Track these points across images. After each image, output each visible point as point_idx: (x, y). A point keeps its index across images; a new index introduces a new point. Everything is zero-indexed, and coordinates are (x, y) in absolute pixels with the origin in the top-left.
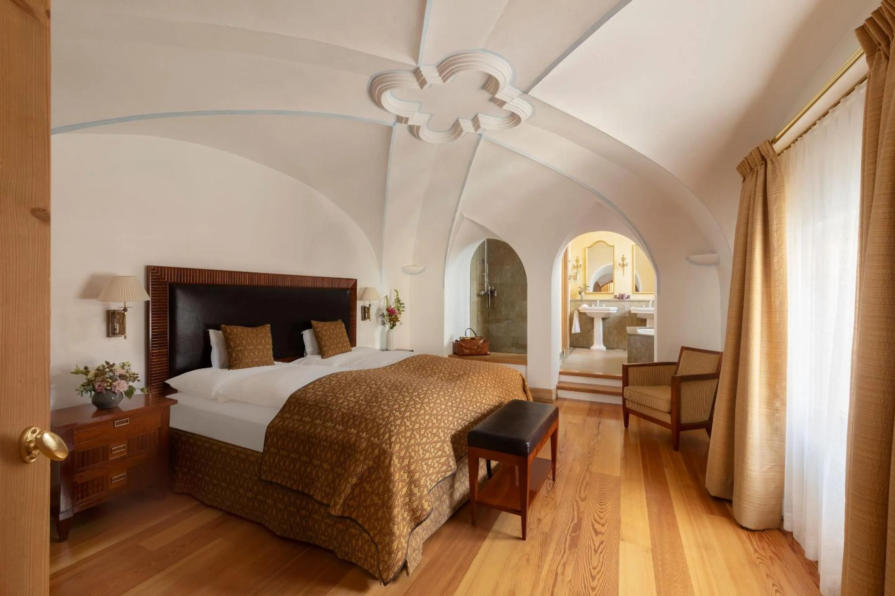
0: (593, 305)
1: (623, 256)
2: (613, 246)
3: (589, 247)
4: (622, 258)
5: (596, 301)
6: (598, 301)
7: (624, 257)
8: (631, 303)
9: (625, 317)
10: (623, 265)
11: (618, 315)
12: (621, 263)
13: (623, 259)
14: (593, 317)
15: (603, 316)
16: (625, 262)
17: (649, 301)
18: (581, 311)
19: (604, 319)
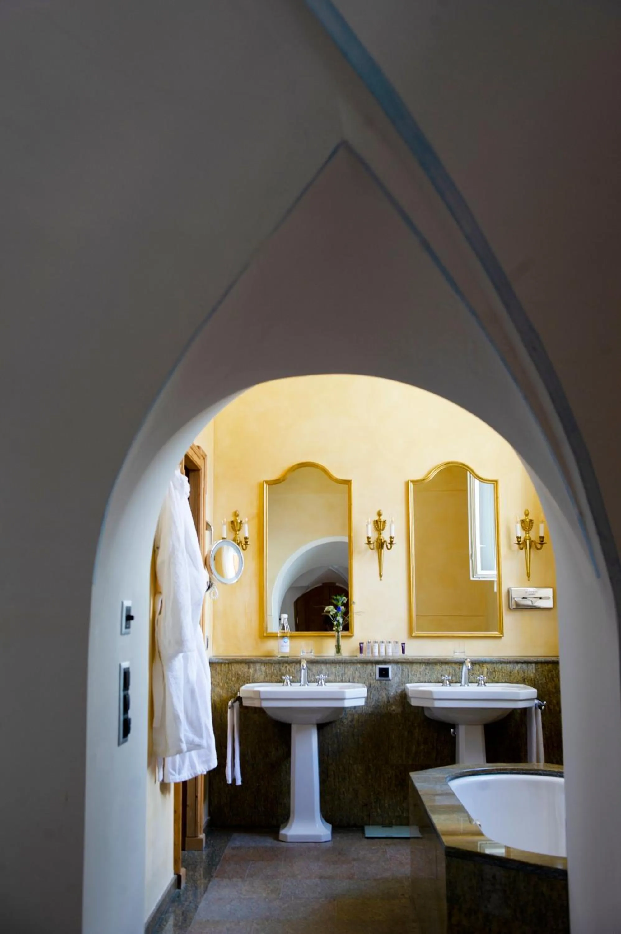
0: (287, 678)
1: (379, 514)
2: (348, 483)
3: (271, 483)
4: (376, 522)
5: (299, 662)
6: (304, 664)
7: (383, 518)
8: (406, 668)
9: (390, 715)
10: (381, 545)
11: (370, 710)
12: (373, 535)
13: (379, 525)
14: (290, 722)
15: (319, 718)
16: (385, 536)
17: (462, 663)
18: (246, 703)
19: (321, 727)
